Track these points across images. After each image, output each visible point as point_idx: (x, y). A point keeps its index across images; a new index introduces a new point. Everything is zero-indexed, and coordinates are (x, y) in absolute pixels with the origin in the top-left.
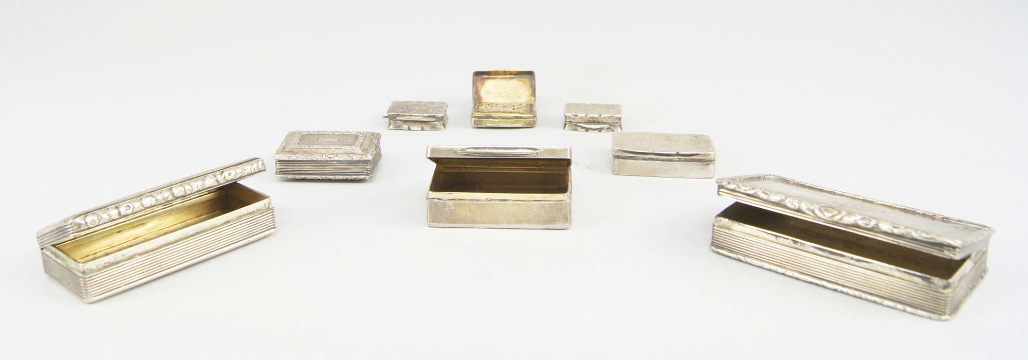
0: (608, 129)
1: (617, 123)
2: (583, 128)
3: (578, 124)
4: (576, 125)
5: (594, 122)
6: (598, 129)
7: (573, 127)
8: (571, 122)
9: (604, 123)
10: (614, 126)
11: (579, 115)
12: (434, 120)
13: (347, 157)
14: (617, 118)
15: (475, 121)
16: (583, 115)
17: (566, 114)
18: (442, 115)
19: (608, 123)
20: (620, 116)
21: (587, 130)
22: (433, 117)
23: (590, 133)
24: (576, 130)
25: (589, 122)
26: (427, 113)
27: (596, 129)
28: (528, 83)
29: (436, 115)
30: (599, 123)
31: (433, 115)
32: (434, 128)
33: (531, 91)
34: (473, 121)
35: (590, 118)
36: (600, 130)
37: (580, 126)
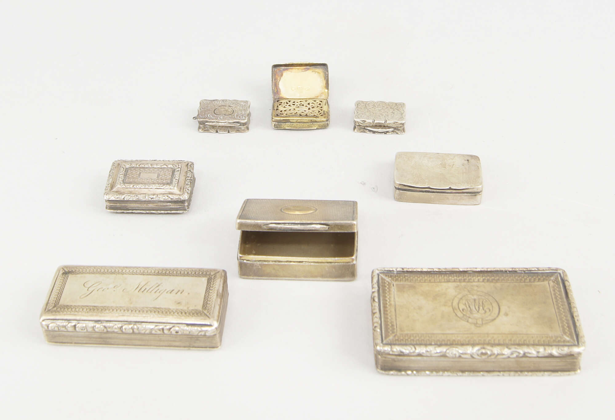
0: (392, 132)
1: (401, 127)
2: (370, 131)
3: (366, 128)
4: (364, 129)
5: (380, 126)
6: (384, 132)
7: (362, 130)
8: (360, 125)
9: (389, 127)
10: (398, 130)
11: (368, 121)
12: (239, 125)
13: (167, 198)
14: (401, 123)
15: (275, 125)
16: (371, 121)
17: (356, 120)
18: (246, 121)
19: (393, 128)
20: (403, 122)
21: (374, 132)
22: (238, 122)
23: (377, 135)
24: (365, 132)
25: (376, 126)
26: (231, 118)
27: (382, 132)
28: (322, 74)
29: (240, 121)
30: (384, 127)
31: (237, 121)
32: (238, 130)
33: (325, 82)
34: (273, 124)
35: (376, 123)
36: (386, 133)
37: (368, 130)
